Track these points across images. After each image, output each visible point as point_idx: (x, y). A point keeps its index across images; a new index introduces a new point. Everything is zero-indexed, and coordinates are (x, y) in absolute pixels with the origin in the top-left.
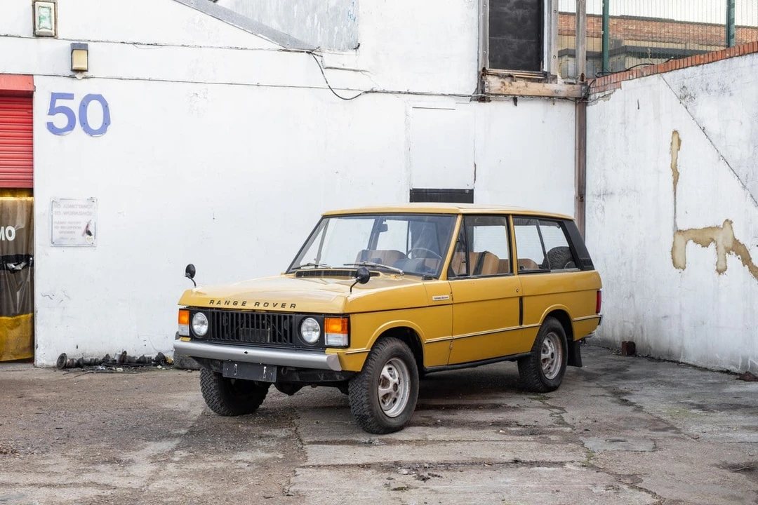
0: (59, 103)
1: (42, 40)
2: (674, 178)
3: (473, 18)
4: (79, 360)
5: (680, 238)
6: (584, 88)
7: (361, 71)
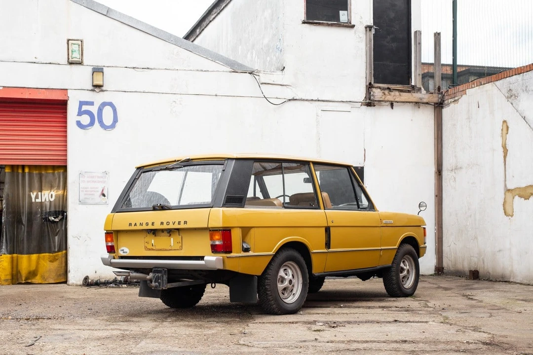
0: (84, 108)
1: (73, 66)
2: (504, 153)
3: (362, 49)
4: (97, 280)
5: (509, 195)
6: (440, 96)
7: (285, 85)
